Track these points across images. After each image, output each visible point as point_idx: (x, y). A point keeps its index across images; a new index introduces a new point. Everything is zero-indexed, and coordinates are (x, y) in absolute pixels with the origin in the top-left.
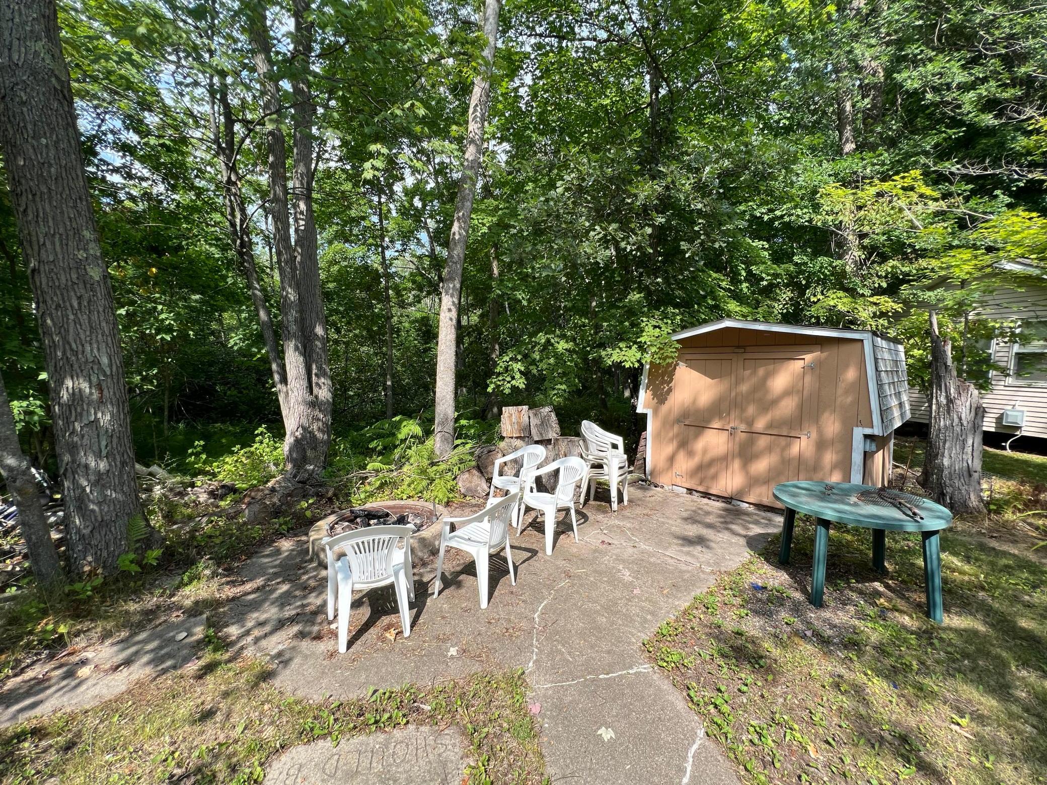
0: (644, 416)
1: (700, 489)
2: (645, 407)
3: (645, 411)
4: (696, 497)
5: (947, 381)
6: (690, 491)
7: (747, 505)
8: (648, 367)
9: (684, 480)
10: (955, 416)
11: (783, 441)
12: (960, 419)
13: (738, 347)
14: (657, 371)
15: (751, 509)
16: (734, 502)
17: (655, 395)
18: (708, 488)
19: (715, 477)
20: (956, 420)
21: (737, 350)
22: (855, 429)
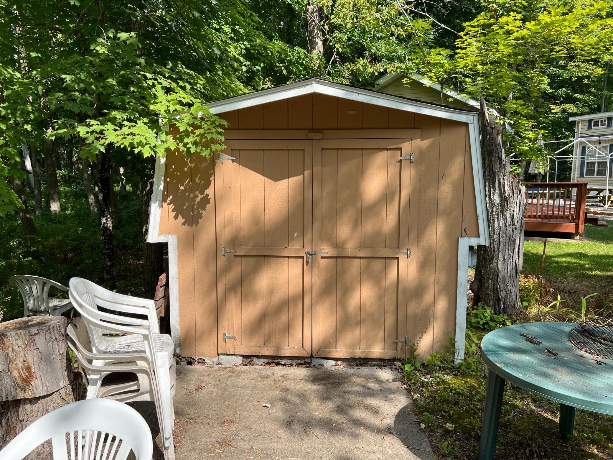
0: (162, 248)
1: (267, 352)
2: (161, 233)
3: (162, 239)
4: (259, 367)
5: (502, 177)
6: (248, 358)
7: (333, 362)
8: (163, 161)
9: (238, 343)
10: (508, 215)
11: (377, 265)
12: (512, 218)
13: (312, 130)
14: (180, 168)
15: (342, 367)
16: (315, 362)
17: (178, 211)
18: (278, 348)
19: (287, 329)
20: (509, 219)
21: (311, 135)
22: (461, 240)
